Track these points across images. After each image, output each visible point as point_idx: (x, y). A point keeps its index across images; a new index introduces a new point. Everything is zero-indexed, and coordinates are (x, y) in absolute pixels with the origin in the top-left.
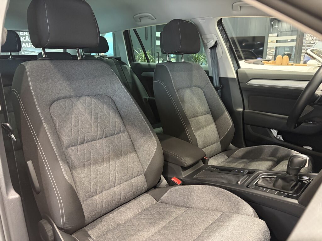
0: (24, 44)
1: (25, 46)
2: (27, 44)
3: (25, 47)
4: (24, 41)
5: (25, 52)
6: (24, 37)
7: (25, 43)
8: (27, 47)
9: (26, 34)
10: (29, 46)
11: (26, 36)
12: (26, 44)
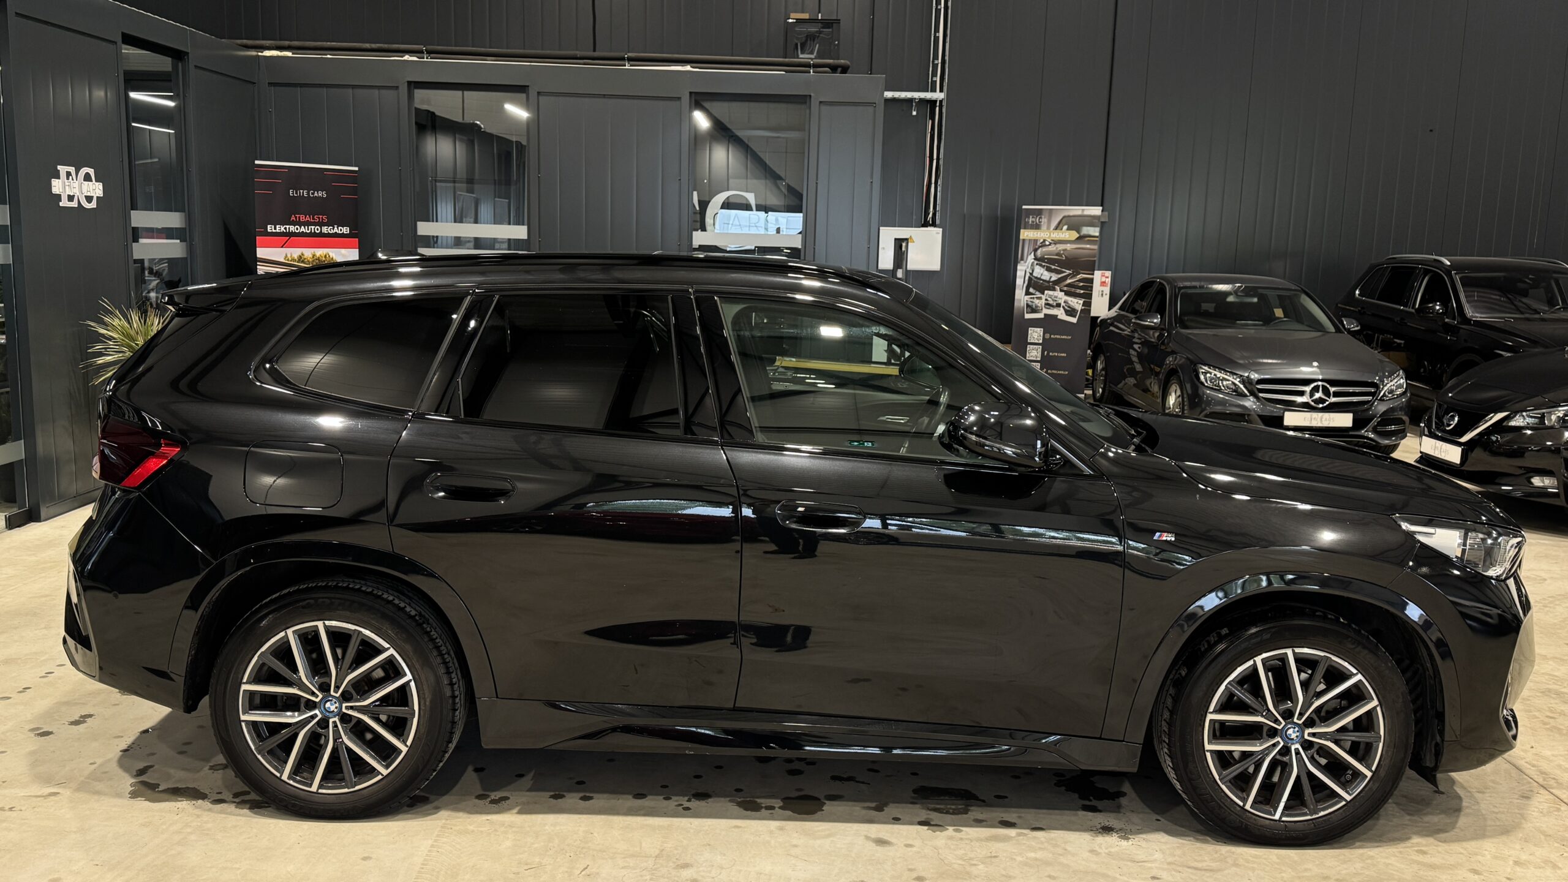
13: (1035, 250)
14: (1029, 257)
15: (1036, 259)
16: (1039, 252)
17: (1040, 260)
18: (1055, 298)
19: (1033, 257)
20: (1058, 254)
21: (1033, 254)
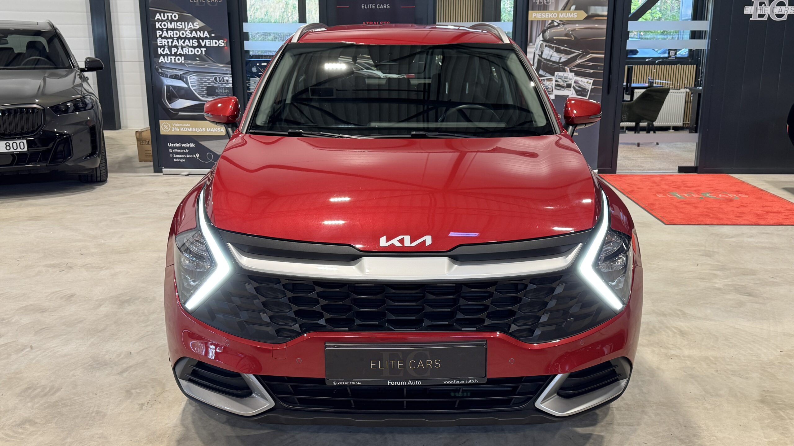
0: (162, 57)
1: (163, 60)
2: (166, 57)
3: (163, 62)
4: (162, 53)
5: (163, 70)
6: (162, 49)
7: (164, 56)
8: (166, 62)
9: (165, 44)
10: (168, 60)
11: (165, 47)
12: (164, 58)
13: (544, 32)
14: (538, 40)
15: (544, 40)
16: (547, 34)
17: (548, 41)
18: (565, 79)
19: (542, 39)
20: (566, 35)
21: (541, 34)
